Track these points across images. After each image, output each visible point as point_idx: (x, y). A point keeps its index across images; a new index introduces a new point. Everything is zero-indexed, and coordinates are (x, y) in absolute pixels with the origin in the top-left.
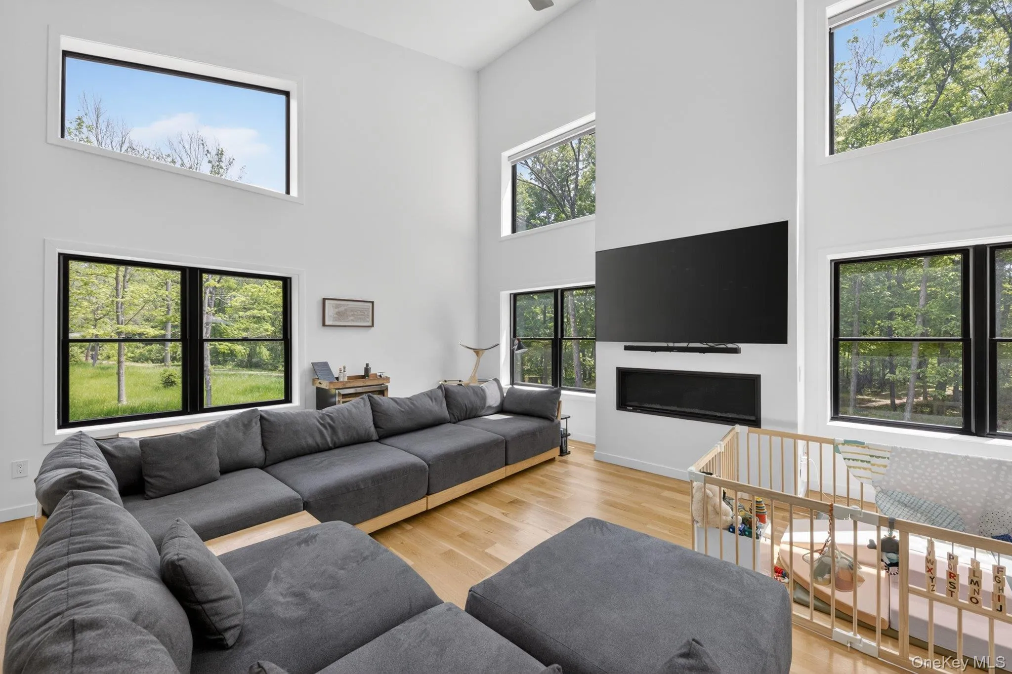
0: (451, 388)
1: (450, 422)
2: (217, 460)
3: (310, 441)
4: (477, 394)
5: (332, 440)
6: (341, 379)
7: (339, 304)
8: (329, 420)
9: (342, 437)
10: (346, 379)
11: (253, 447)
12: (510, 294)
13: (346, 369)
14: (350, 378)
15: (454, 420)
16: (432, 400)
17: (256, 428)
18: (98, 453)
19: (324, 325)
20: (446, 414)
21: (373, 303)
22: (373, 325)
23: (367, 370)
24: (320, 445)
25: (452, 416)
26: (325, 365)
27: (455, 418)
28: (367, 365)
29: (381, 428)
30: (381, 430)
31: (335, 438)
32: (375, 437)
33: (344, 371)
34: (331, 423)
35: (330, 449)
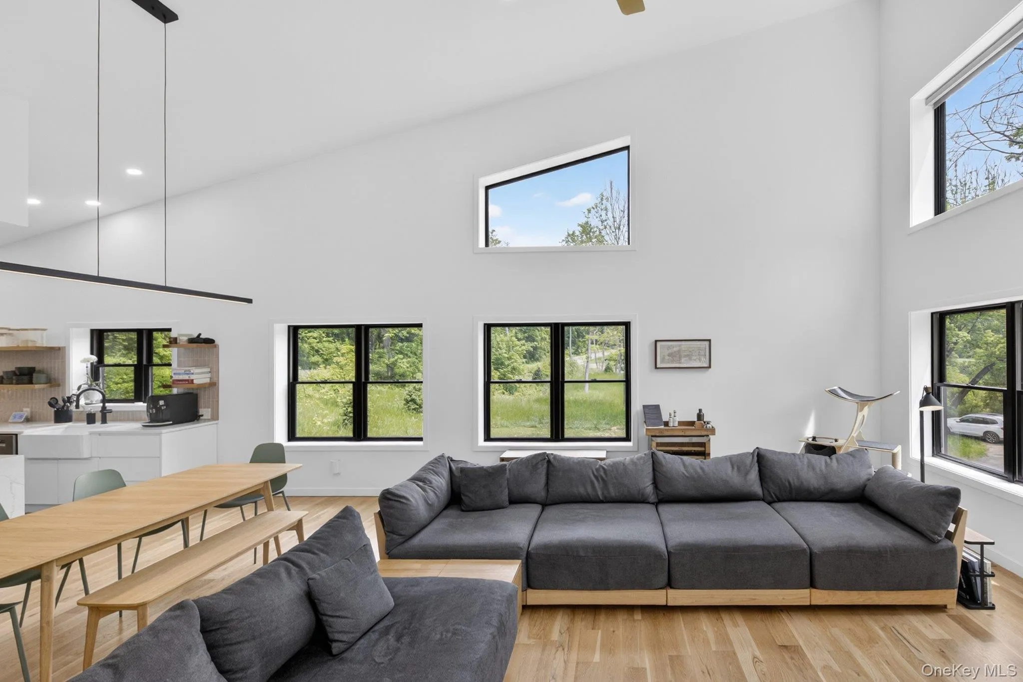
0: (768, 455)
1: (763, 500)
2: (506, 492)
3: (582, 490)
4: (814, 469)
5: (603, 494)
6: (671, 424)
7: (671, 345)
8: (602, 473)
9: (613, 492)
10: (676, 424)
11: (537, 487)
12: (932, 314)
13: (676, 414)
14: (680, 423)
15: (769, 499)
16: (733, 468)
17: (542, 470)
18: (444, 472)
19: (656, 368)
20: (757, 489)
21: (709, 340)
22: (710, 367)
23: (700, 416)
24: (591, 497)
25: (766, 492)
26: (657, 408)
27: (771, 496)
28: (700, 410)
29: (662, 491)
30: (661, 493)
31: (606, 492)
32: (652, 498)
33: (675, 416)
34: (604, 476)
35: (602, 502)
